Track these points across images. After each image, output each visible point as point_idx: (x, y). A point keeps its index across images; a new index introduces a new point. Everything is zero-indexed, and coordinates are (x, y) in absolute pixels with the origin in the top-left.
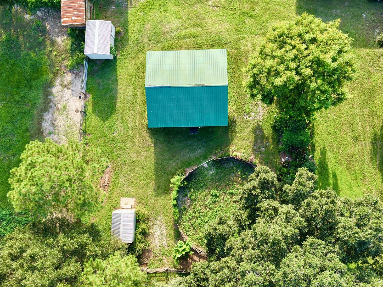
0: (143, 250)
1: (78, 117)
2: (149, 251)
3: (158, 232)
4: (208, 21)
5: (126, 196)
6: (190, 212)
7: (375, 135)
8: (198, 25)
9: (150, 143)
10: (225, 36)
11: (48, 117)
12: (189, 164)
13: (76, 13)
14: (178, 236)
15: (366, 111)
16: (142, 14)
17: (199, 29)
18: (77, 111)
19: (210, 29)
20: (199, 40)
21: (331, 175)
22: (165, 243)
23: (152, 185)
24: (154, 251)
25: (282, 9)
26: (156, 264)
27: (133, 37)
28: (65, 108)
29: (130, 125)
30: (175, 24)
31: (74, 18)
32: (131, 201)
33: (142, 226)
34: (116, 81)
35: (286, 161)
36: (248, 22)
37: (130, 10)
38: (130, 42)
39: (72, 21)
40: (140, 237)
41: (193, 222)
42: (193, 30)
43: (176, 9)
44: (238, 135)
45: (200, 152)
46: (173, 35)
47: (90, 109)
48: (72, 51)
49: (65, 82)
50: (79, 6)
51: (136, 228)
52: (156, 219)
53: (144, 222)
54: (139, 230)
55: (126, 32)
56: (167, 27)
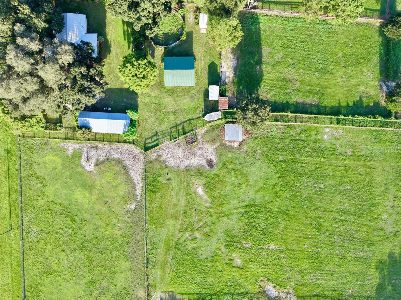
0: (196, 12)
4: (172, 103)
5: (204, 33)
11: (235, 65)
12: (179, 45)
14: (183, 17)
17: (176, 99)
18: (223, 67)
19: (172, 99)
20: (176, 95)
22: (189, 15)
23: (194, 37)
26: (192, 8)
29: (203, 61)
31: (223, 99)
32: (202, 31)
33: (196, 21)
34: (209, 79)
40: (197, 17)
41: (178, 23)
44: (160, 57)
47: (218, 68)
50: (221, 104)
51: (199, 21)
52: (192, 24)
53: (196, 23)
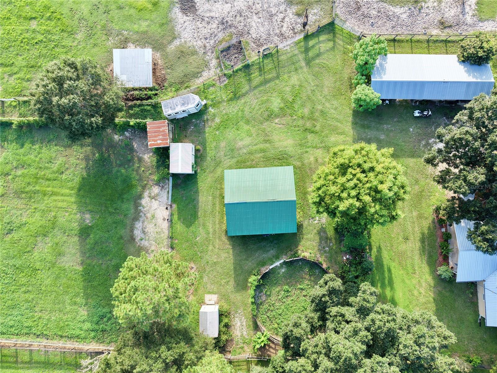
0: (227, 340)
1: (166, 225)
2: (232, 340)
3: (239, 324)
4: (275, 137)
5: (209, 293)
6: (266, 306)
7: (423, 234)
8: (266, 141)
9: (228, 246)
10: (291, 150)
11: (138, 225)
12: (263, 264)
13: (161, 137)
14: (256, 328)
15: (415, 214)
16: (217, 133)
17: (268, 145)
18: (164, 219)
19: (277, 144)
20: (268, 154)
21: (386, 270)
22: (245, 333)
23: (232, 283)
24: (236, 339)
25: (339, 125)
26: (238, 351)
27: (210, 153)
28: (153, 216)
29: (211, 230)
30: (247, 141)
31: (159, 142)
32: (214, 298)
33: (226, 320)
34: (197, 192)
35: (347, 259)
36: (310, 137)
37: (207, 130)
38: (208, 158)
39: (157, 144)
40: (223, 329)
41: (268, 314)
42: (262, 146)
43: (246, 127)
44: (305, 237)
45: (272, 252)
46: (245, 151)
47: (176, 217)
48: (158, 167)
49: (153, 194)
50: (163, 131)
51: (220, 321)
52: (236, 312)
53: (226, 316)
54: (223, 324)
55: (205, 149)
56: (240, 144)
